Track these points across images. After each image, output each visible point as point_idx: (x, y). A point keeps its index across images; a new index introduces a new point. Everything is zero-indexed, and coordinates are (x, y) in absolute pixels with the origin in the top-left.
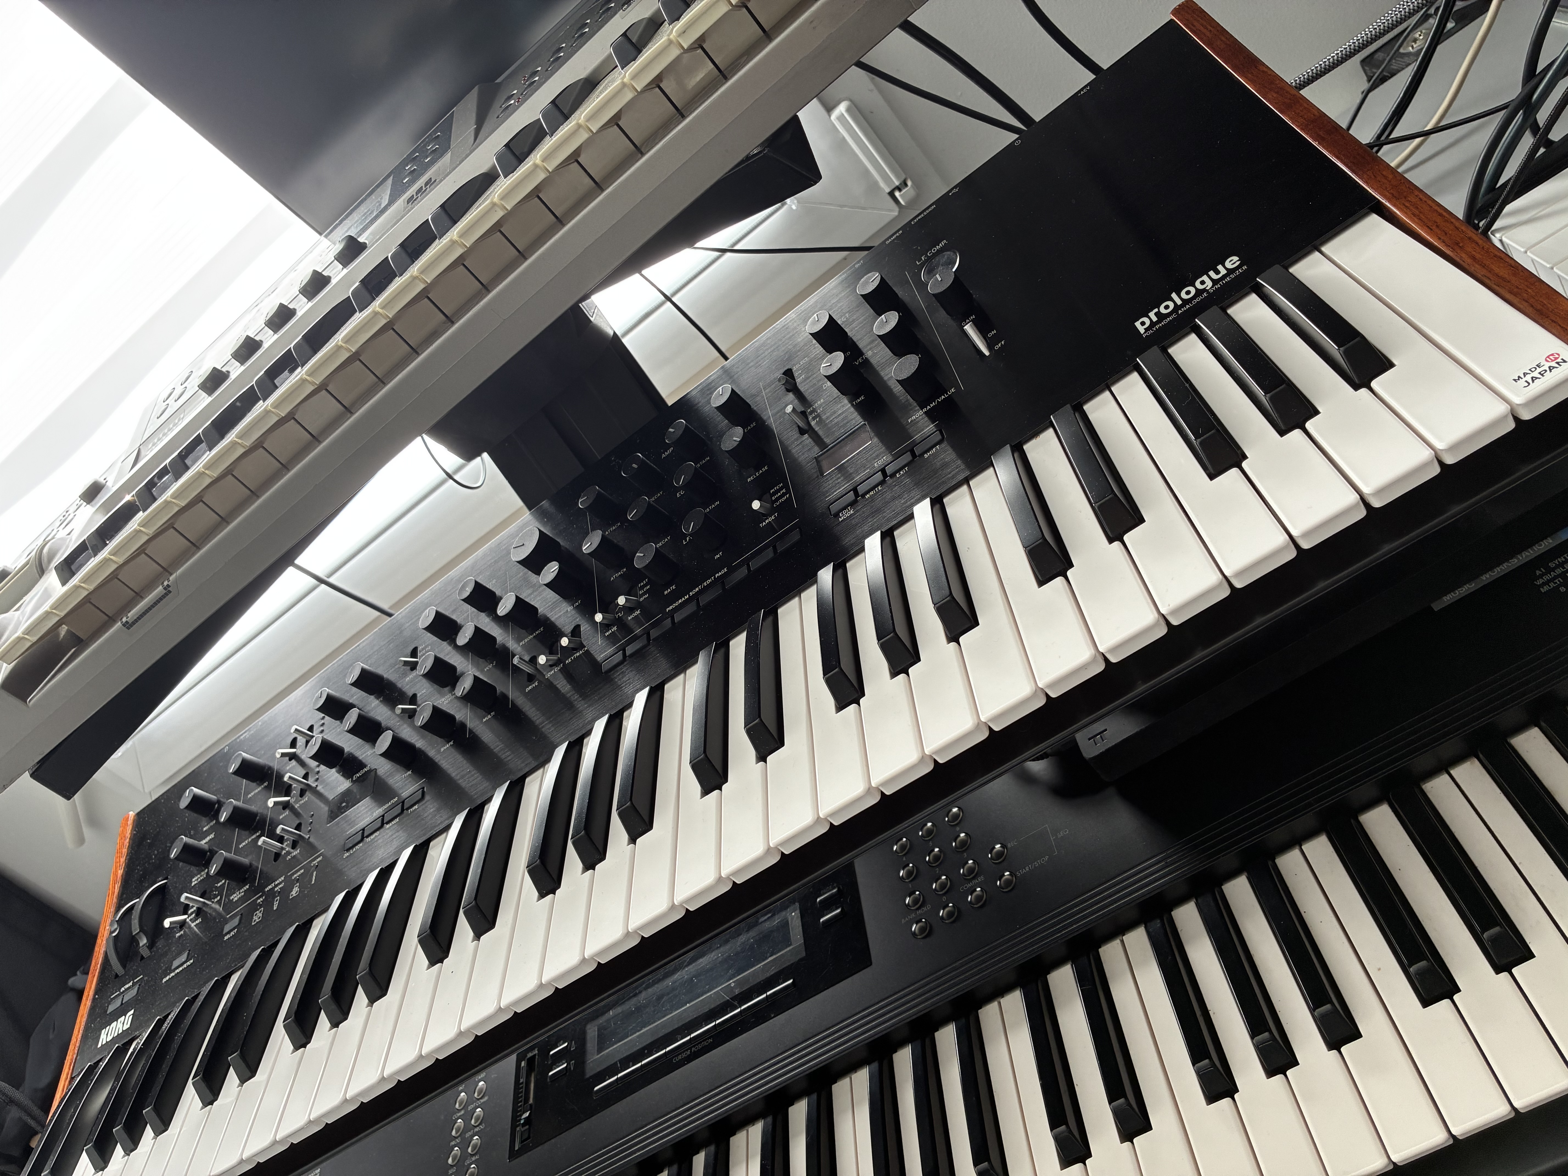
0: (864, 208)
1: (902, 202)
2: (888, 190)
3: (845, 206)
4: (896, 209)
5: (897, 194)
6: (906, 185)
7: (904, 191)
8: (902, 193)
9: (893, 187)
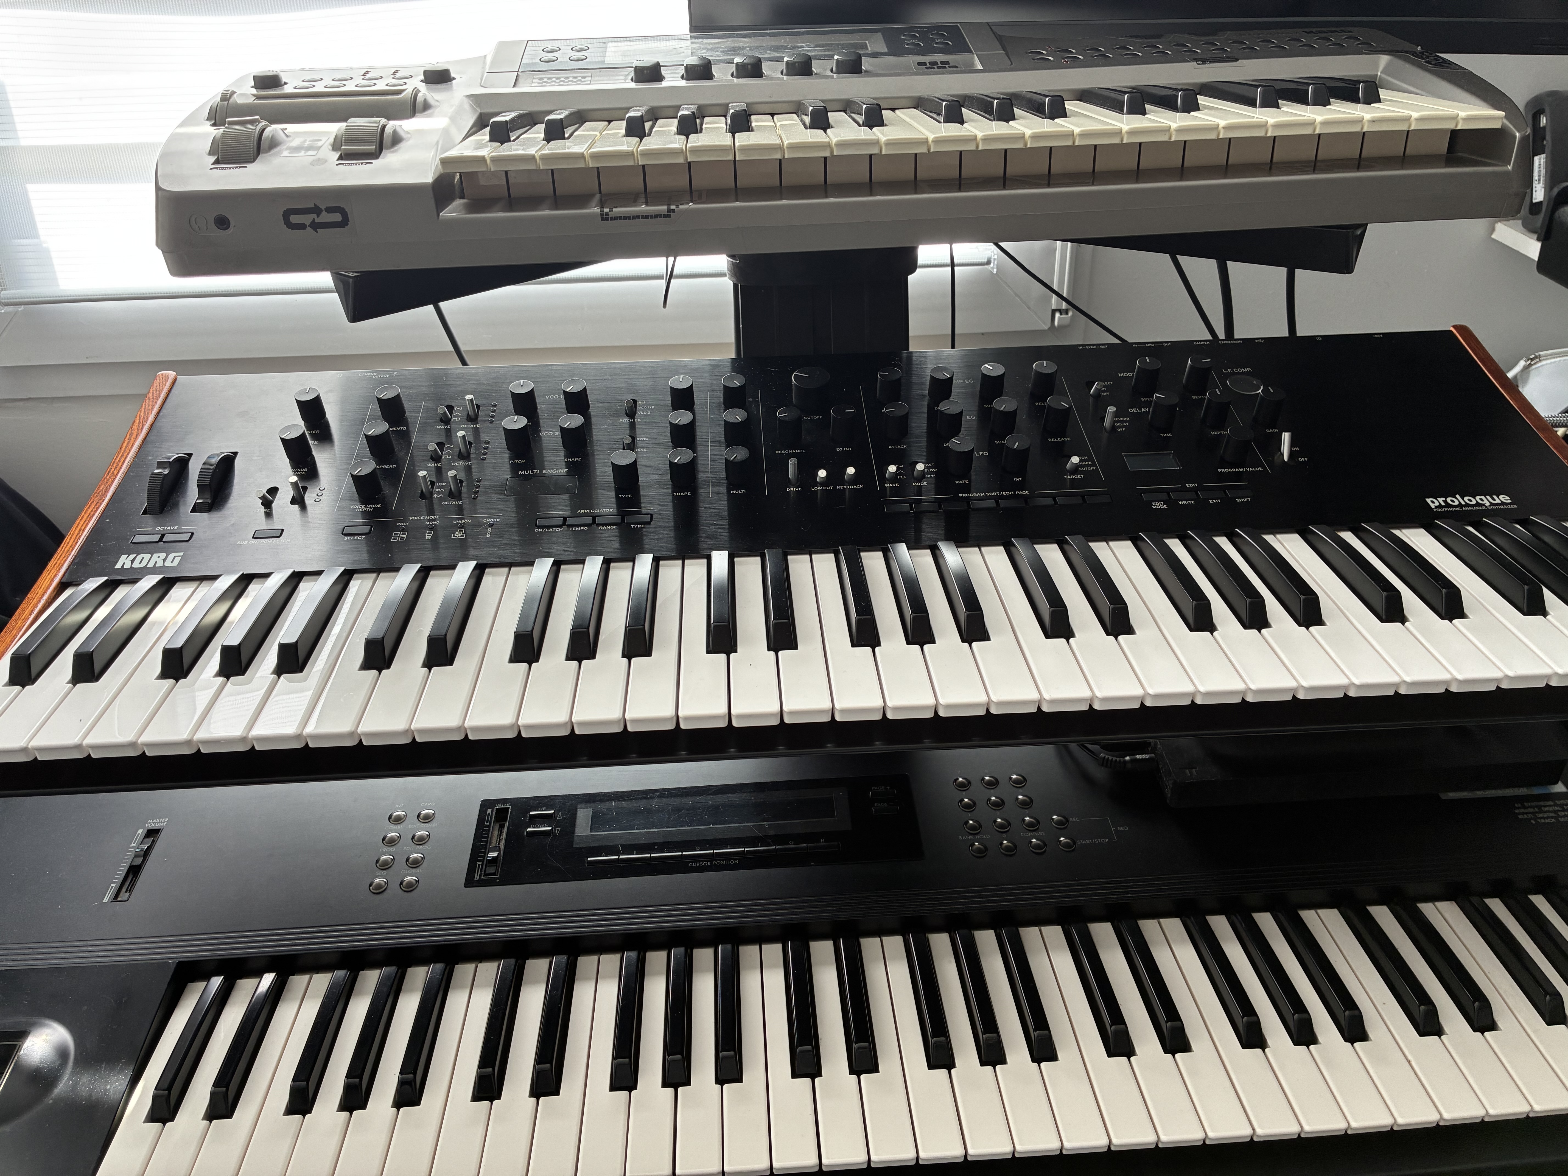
0: (1029, 308)
1: (1056, 323)
2: (1054, 307)
3: (1019, 297)
4: (1049, 325)
5: (1057, 315)
6: (1067, 314)
7: (1063, 316)
8: (1062, 316)
9: (1059, 308)
